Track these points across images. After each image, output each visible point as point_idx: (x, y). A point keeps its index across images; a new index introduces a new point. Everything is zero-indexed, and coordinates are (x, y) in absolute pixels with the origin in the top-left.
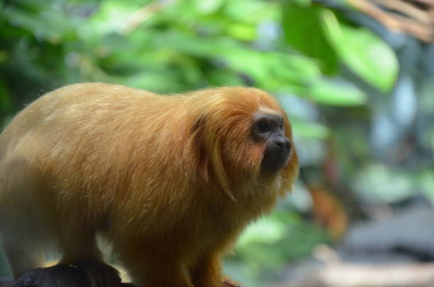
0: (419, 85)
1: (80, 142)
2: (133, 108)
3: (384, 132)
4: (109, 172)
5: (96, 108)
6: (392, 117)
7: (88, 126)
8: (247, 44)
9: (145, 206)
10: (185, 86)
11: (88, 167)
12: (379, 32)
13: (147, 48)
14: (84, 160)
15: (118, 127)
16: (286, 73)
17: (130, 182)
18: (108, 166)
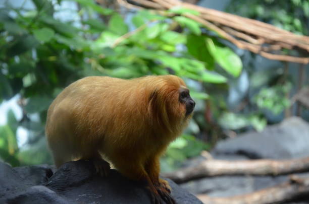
0: (250, 75)
1: (87, 102)
2: (113, 87)
3: (234, 96)
4: (102, 119)
5: (95, 86)
6: (238, 90)
7: (91, 95)
8: (170, 53)
9: (122, 134)
10: (142, 74)
11: (91, 115)
12: (233, 49)
13: (123, 55)
14: (88, 112)
15: (105, 97)
16: (190, 68)
17: (114, 124)
18: (101, 116)
